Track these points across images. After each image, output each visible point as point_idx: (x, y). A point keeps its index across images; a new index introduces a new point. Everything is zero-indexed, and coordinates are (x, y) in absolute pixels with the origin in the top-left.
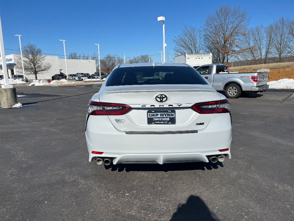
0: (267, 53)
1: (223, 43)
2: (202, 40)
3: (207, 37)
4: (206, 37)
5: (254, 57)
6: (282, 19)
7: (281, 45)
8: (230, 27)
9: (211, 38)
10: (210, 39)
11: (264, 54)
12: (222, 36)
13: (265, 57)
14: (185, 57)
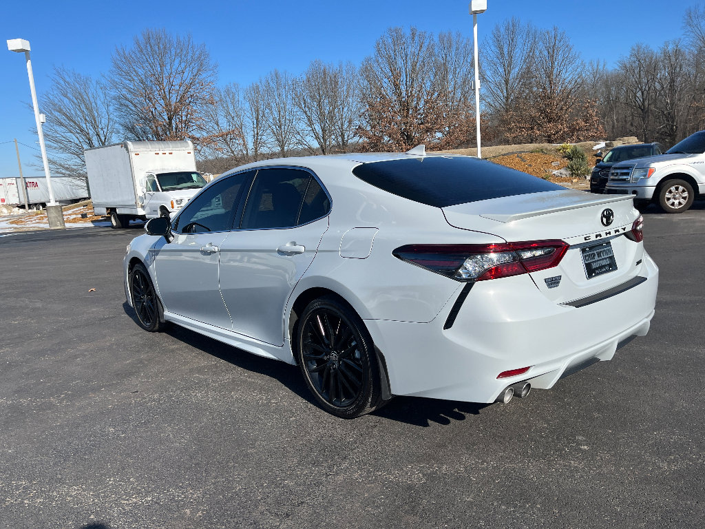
0: (257, 143)
1: (166, 117)
2: (111, 108)
3: (124, 102)
4: (122, 103)
5: (233, 152)
6: (276, 74)
7: (280, 127)
8: (177, 82)
9: (135, 106)
10: (133, 108)
11: (251, 145)
12: (162, 102)
13: (254, 153)
14: (127, 149)
